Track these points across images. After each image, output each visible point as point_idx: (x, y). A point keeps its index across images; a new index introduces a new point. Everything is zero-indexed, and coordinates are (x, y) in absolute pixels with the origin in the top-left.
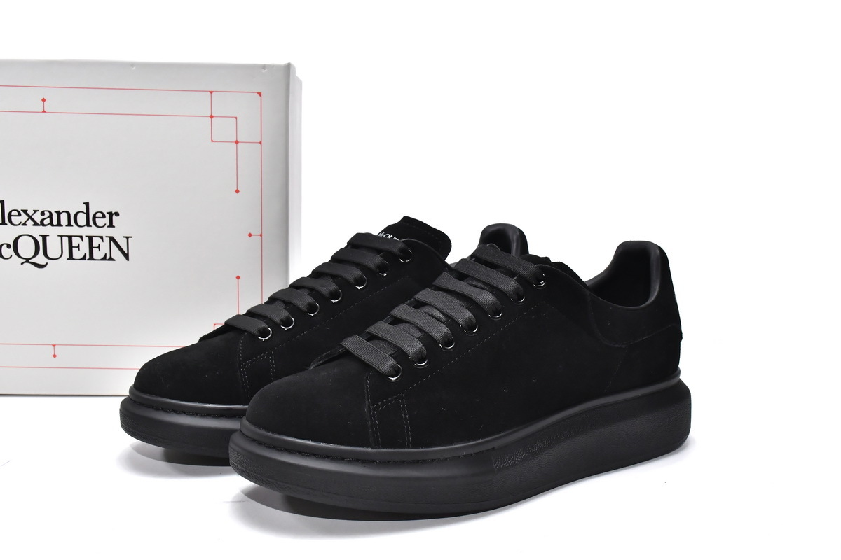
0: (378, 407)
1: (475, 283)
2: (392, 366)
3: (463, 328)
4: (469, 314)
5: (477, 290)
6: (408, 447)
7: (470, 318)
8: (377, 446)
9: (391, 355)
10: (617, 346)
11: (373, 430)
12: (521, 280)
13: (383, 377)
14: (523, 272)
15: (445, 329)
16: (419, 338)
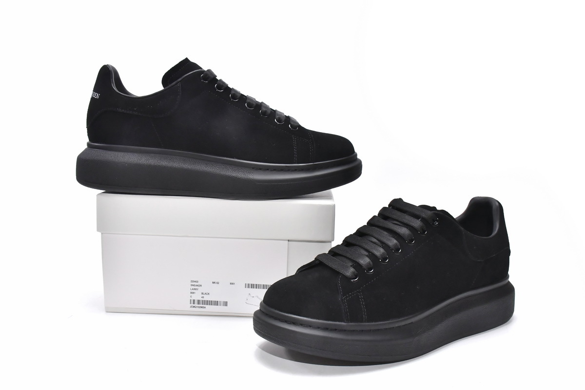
0: (346, 297)
1: (396, 222)
2: (353, 273)
3: (392, 250)
4: (395, 241)
5: (398, 227)
6: (365, 322)
7: (396, 244)
8: (348, 321)
9: (351, 266)
10: (479, 261)
11: (345, 311)
12: (424, 220)
13: (348, 279)
14: (424, 215)
15: (382, 250)
16: (367, 256)
